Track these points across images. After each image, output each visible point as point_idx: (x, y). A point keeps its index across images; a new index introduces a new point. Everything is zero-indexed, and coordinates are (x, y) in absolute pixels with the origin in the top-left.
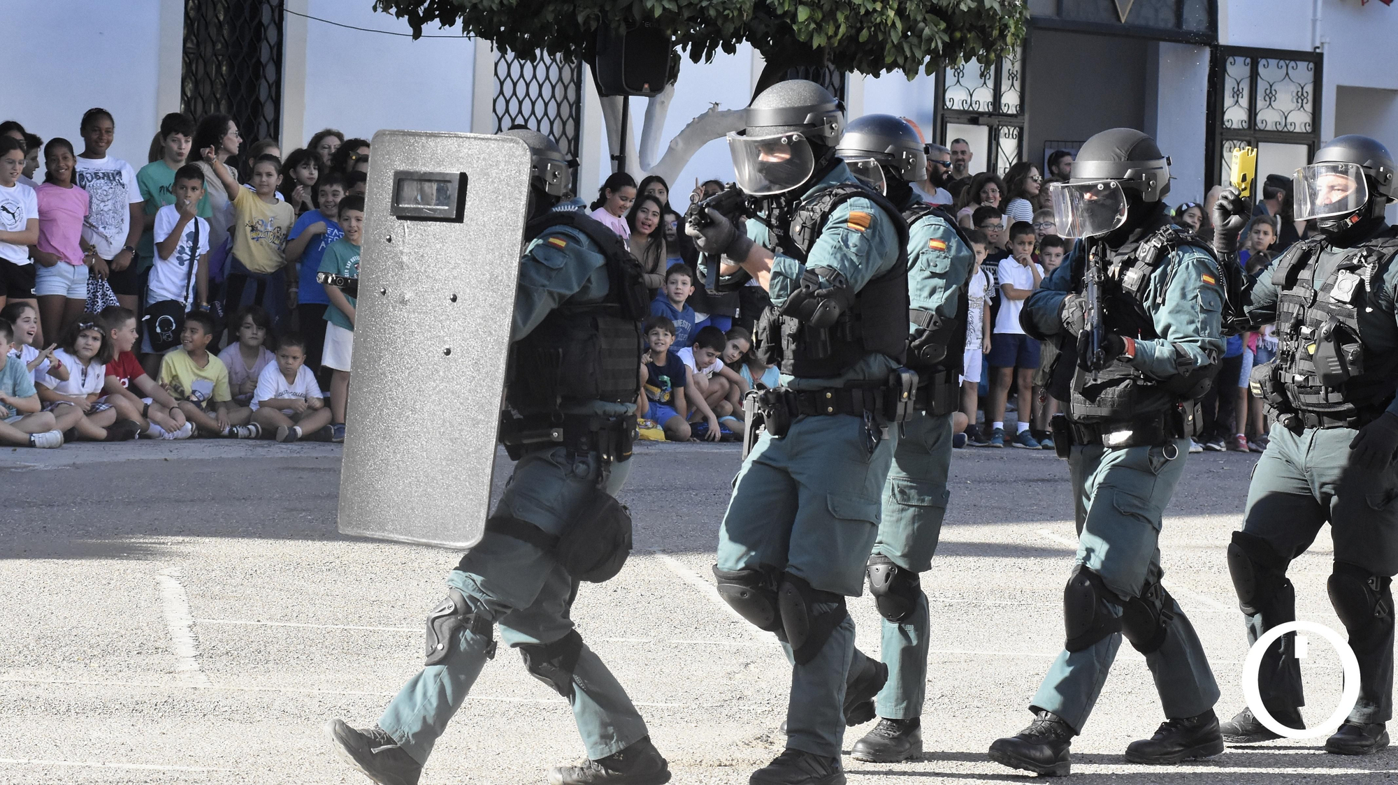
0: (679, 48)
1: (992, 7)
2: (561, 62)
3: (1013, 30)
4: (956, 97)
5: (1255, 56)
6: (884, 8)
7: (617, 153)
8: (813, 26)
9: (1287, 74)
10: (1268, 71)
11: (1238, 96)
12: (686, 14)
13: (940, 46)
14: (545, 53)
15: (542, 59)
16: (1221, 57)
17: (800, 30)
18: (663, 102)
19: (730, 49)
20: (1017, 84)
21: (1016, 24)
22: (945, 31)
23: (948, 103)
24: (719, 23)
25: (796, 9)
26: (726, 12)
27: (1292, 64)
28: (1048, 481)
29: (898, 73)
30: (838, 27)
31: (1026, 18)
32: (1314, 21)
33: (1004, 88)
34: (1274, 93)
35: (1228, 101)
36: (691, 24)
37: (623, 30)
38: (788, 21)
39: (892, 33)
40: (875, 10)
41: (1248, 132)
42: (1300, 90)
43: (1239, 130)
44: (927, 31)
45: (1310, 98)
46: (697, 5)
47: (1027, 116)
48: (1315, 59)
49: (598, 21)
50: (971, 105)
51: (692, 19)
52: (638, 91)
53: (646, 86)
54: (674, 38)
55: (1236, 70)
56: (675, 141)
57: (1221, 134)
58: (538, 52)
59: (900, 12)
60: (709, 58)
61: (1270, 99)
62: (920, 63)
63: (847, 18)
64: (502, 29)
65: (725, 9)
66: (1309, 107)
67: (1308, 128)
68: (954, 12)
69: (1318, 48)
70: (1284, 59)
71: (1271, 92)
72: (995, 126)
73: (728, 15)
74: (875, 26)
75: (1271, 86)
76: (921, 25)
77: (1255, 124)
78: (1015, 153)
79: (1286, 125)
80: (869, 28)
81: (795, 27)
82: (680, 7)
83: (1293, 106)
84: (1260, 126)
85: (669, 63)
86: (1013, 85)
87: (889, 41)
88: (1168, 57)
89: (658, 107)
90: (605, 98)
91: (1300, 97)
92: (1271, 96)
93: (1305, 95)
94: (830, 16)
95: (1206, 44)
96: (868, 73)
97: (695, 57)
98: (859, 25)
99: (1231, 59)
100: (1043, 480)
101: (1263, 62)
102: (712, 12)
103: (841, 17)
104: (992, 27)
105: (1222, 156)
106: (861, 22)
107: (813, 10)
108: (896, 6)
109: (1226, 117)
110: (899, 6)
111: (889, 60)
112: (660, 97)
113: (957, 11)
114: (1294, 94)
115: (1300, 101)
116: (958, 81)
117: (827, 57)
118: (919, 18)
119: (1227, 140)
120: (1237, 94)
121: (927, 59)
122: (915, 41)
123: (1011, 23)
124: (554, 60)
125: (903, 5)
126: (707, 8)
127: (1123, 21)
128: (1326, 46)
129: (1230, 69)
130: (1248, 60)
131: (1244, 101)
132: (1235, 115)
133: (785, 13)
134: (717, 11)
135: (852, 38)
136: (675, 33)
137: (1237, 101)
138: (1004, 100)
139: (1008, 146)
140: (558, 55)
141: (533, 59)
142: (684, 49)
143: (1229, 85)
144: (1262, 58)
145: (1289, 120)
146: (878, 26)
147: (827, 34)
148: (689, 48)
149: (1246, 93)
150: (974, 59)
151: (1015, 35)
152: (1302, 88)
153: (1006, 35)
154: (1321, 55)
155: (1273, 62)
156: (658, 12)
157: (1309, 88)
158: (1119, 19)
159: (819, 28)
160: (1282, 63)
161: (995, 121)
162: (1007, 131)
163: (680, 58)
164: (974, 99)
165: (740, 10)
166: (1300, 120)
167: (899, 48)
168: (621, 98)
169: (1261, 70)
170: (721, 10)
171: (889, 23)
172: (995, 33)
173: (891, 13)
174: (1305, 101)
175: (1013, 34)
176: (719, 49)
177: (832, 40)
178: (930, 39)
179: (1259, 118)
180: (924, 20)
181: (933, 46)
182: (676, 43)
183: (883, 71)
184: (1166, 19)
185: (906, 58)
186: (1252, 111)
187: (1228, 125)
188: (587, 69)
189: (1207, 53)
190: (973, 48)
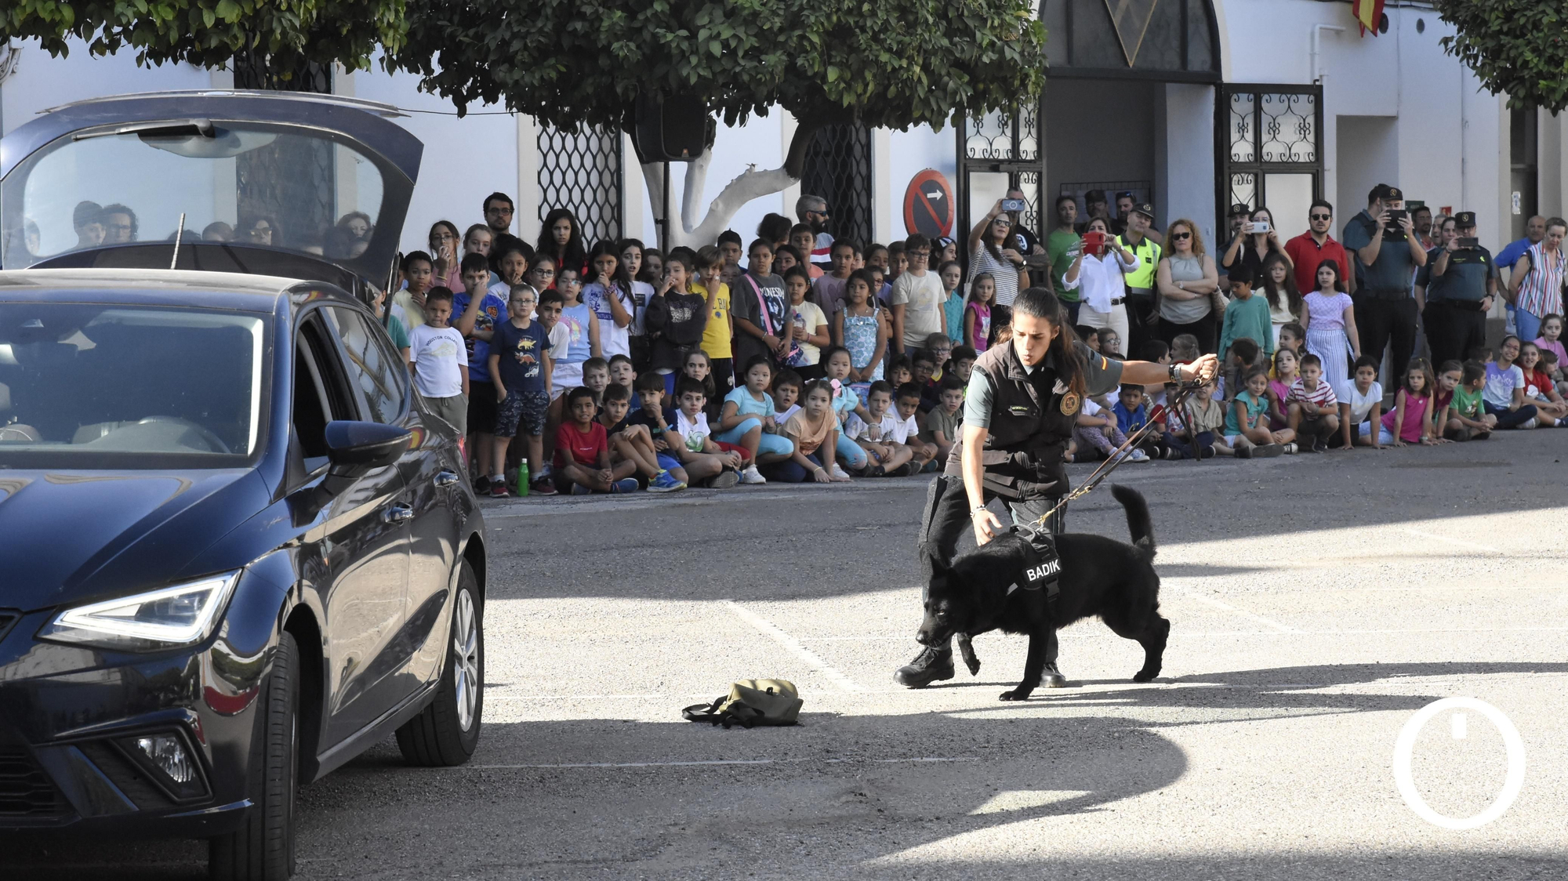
0: (713, 113)
1: (1013, 58)
2: (601, 132)
3: (1033, 78)
4: (977, 147)
5: (1257, 91)
6: (910, 64)
7: (661, 217)
8: (842, 85)
9: (1289, 107)
10: (1271, 105)
11: (1243, 130)
12: (721, 81)
13: (965, 98)
14: (585, 124)
15: (582, 131)
16: (1225, 94)
17: (830, 90)
18: (702, 166)
19: (762, 112)
20: (1034, 131)
21: (1036, 72)
22: (968, 83)
23: (969, 153)
24: (752, 87)
25: (826, 70)
26: (759, 76)
27: (1294, 97)
28: (1095, 510)
29: (925, 126)
30: (866, 85)
31: (1046, 67)
32: (1312, 55)
33: (1021, 136)
34: (1277, 126)
35: (1235, 136)
36: (724, 89)
37: (660, 99)
38: (819, 82)
39: (919, 88)
40: (901, 67)
41: (1255, 165)
42: (1302, 121)
43: (1246, 163)
44: (951, 84)
45: (1312, 129)
46: (730, 70)
47: (1044, 161)
48: (1315, 92)
49: (637, 91)
50: (991, 153)
51: (725, 85)
52: (678, 157)
53: (685, 151)
54: (709, 104)
55: (1241, 106)
56: (715, 203)
57: (1229, 168)
58: (578, 124)
59: (925, 68)
60: (743, 122)
61: (1274, 132)
62: (946, 115)
63: (874, 76)
64: (543, 103)
65: (758, 74)
66: (1311, 137)
67: (1311, 157)
68: (976, 64)
69: (1318, 80)
70: (1286, 93)
71: (1275, 125)
72: (1015, 173)
73: (761, 79)
74: (902, 82)
75: (1274, 120)
76: (946, 79)
77: (1261, 157)
78: (1035, 197)
79: (1290, 156)
80: (897, 84)
81: (826, 88)
82: (714, 74)
83: (1296, 137)
84: (1266, 158)
85: (706, 128)
86: (1030, 132)
87: (916, 96)
88: (1175, 98)
89: (697, 171)
90: (646, 165)
91: (1303, 129)
92: (1274, 129)
93: (1307, 126)
94: (859, 75)
95: (1209, 83)
96: (896, 128)
97: (730, 121)
98: (886, 82)
99: (1235, 96)
100: (1089, 510)
101: (1265, 97)
102: (746, 78)
103: (869, 76)
104: (1013, 77)
105: (1231, 189)
106: (889, 79)
107: (842, 70)
108: (921, 62)
109: (1233, 152)
110: (924, 62)
111: (916, 114)
112: (698, 161)
113: (980, 64)
114: (1297, 126)
115: (1302, 132)
116: (978, 131)
117: (856, 114)
118: (943, 72)
119: (1235, 173)
120: (1242, 129)
121: (952, 111)
122: (940, 94)
123: (1032, 73)
124: (594, 131)
125: (927, 61)
126: (739, 73)
127: (1131, 65)
128: (1325, 78)
129: (1235, 106)
130: (1252, 96)
131: (1250, 136)
132: (1242, 149)
133: (816, 74)
134: (750, 75)
135: (881, 95)
136: (710, 100)
137: (1243, 136)
138: (1022, 147)
139: (1029, 190)
140: (598, 127)
141: (574, 131)
142: (718, 115)
143: (1234, 121)
144: (1265, 93)
145: (1293, 151)
146: (904, 82)
147: (856, 93)
148: (723, 112)
149: (1251, 128)
150: (997, 109)
151: (1036, 84)
152: (1304, 120)
153: (1027, 84)
154: (1321, 87)
155: (1275, 97)
156: (693, 80)
157: (1311, 120)
158: (1127, 64)
159: (849, 87)
160: (1284, 97)
161: (1014, 168)
162: (1026, 176)
163: (715, 122)
164: (994, 147)
165: (772, 74)
166: (1303, 150)
167: (925, 102)
168: (661, 165)
169: (1264, 105)
170: (754, 74)
171: (915, 79)
172: (1017, 83)
173: (917, 69)
174: (1307, 132)
175: (1034, 83)
176: (752, 113)
177: (862, 97)
178: (955, 92)
179: (1264, 151)
180: (949, 74)
181: (958, 99)
182: (711, 109)
183: (911, 126)
184: (1172, 62)
185: (933, 110)
186: (1258, 145)
187: (1235, 159)
188: (627, 138)
189: (1211, 93)
190: (996, 98)
